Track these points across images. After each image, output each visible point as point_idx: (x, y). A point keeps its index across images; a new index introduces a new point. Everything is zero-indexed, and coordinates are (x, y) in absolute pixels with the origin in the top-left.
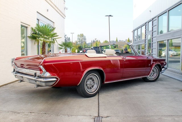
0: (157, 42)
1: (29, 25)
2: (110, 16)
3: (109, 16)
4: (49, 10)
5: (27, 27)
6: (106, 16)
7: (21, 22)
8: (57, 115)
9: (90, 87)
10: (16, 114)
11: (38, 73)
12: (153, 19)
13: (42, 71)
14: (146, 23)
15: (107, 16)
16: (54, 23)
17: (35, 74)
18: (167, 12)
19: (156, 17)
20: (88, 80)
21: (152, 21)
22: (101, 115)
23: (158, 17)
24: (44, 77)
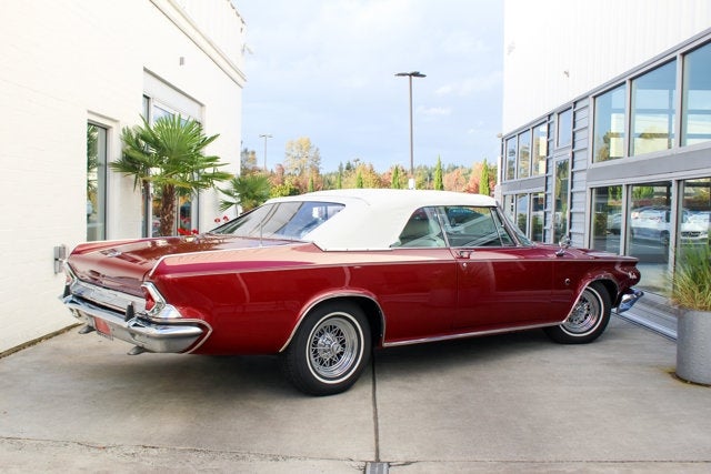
0: (588, 191)
1: (116, 121)
2: (416, 74)
3: (411, 75)
4: (186, 60)
5: (106, 129)
6: (399, 75)
7: (89, 112)
8: (237, 456)
9: (331, 360)
10: (96, 451)
11: (140, 305)
12: (575, 103)
13: (153, 300)
14: (549, 116)
15: (404, 75)
16: (202, 105)
17: (131, 308)
18: (624, 83)
19: (587, 97)
20: (320, 335)
21: (571, 111)
22: (385, 457)
23: (595, 97)
24: (158, 321)
